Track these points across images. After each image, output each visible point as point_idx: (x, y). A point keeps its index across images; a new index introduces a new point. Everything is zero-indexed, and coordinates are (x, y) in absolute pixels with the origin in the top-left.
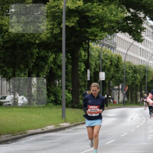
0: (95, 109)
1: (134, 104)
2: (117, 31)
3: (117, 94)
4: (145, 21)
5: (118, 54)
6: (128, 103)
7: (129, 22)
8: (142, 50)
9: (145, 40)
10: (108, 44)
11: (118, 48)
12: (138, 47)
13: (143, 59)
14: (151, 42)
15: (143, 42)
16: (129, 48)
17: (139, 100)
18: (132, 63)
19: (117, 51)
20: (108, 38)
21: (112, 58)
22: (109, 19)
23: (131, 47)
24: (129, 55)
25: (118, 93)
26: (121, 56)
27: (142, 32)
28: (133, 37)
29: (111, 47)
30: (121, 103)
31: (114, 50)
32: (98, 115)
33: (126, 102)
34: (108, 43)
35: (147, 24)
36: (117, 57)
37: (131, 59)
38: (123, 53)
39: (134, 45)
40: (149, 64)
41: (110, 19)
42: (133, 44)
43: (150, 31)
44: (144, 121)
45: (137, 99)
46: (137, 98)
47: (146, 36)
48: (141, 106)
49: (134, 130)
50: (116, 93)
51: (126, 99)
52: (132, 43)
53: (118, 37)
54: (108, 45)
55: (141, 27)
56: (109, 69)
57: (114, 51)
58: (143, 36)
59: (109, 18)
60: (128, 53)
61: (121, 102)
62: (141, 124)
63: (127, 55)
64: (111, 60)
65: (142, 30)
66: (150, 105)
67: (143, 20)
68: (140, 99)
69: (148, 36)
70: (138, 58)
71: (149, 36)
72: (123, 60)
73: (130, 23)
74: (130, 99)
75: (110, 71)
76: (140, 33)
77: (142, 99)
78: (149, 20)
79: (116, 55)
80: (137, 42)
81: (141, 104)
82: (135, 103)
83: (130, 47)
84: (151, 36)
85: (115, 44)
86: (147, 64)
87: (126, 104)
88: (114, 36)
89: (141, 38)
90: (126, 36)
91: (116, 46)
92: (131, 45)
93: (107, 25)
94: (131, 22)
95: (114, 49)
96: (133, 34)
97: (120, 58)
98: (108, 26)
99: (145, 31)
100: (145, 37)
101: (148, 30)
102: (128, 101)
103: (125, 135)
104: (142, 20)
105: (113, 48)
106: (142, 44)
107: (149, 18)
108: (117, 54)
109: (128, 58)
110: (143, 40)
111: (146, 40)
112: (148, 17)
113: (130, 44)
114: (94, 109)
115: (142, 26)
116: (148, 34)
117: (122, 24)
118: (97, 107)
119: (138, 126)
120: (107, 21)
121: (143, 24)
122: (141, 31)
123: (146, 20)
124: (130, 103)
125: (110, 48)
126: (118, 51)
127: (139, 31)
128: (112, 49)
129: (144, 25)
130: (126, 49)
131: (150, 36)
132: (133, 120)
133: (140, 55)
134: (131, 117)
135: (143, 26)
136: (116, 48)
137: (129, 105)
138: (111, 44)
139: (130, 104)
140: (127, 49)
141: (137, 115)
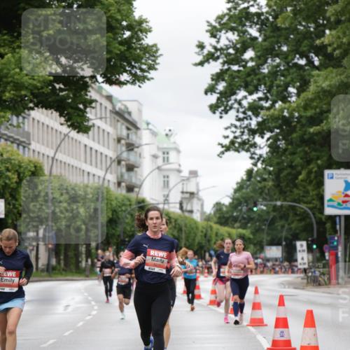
0: (10, 277)
1: (71, 272)
2: (31, 105)
3: (33, 250)
4: (93, 85)
5: (34, 158)
6: (59, 270)
7: (57, 86)
8: (88, 150)
9: (96, 128)
10: (12, 135)
11: (34, 146)
12: (80, 142)
13: (92, 170)
14: (108, 133)
15: (90, 133)
16: (59, 146)
17: (83, 264)
18: (68, 180)
19: (31, 152)
20: (10, 122)
21: (20, 167)
22: (16, 81)
23: (63, 143)
24: (61, 162)
25: (35, 248)
26: (42, 163)
27: (88, 110)
28: (67, 121)
29: (17, 142)
30: (43, 271)
31: (26, 149)
32: (15, 289)
33: (54, 268)
34: (10, 133)
35: (99, 91)
36: (32, 165)
37: (65, 169)
38: (46, 157)
39: (70, 139)
40: (106, 182)
41: (17, 79)
42: (69, 137)
43: (106, 108)
44: (94, 313)
45: (78, 262)
46: (80, 259)
47: (96, 119)
48: (87, 276)
49: (72, 333)
50: (31, 248)
51: (54, 262)
52: (66, 133)
53: (33, 119)
54: (12, 137)
55: (86, 97)
56: (14, 193)
57: (26, 153)
58: (91, 120)
59: (16, 77)
60: (56, 157)
61: (43, 267)
62: (88, 318)
63: (55, 161)
64: (19, 171)
65: (88, 105)
66: (105, 275)
67: (90, 82)
68: (87, 261)
69: (101, 118)
70: (80, 169)
71: (103, 120)
72: (46, 172)
73: (61, 90)
74: (62, 262)
75: (17, 196)
76: (84, 112)
77: (89, 261)
78: (103, 82)
79: (30, 161)
80: (77, 130)
81: (87, 273)
82: (74, 271)
83: (61, 143)
84: (108, 120)
85: (28, 135)
86: (101, 183)
87: (55, 274)
88: (24, 118)
89: (86, 124)
90: (52, 118)
91: (29, 139)
92: (63, 139)
93: (12, 92)
94: (62, 86)
95: (24, 147)
96: (67, 114)
97: (38, 168)
98: (13, 94)
99: (93, 108)
100: (95, 122)
101: (101, 104)
102: (58, 267)
103: (50, 345)
104: (88, 82)
105: (24, 145)
106: (88, 137)
107: (103, 78)
108: (32, 158)
109: (57, 167)
110: (91, 127)
111: (99, 127)
112: (101, 75)
113: (63, 136)
114: (7, 277)
115: (87, 95)
116: (101, 115)
117: (41, 91)
118: (14, 273)
119: (81, 323)
120: (12, 84)
121: (89, 92)
122: (86, 107)
123: (98, 82)
124: (63, 270)
125: (15, 145)
126: (34, 151)
127: (81, 106)
128: (21, 147)
129: (92, 94)
130: (52, 148)
131: (106, 118)
132: (70, 309)
133: (86, 162)
134: (64, 303)
135: (91, 97)
136: (30, 144)
137: (61, 274)
138: (17, 135)
139: (64, 273)
140: (55, 148)
141: (78, 298)
